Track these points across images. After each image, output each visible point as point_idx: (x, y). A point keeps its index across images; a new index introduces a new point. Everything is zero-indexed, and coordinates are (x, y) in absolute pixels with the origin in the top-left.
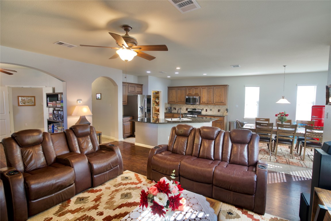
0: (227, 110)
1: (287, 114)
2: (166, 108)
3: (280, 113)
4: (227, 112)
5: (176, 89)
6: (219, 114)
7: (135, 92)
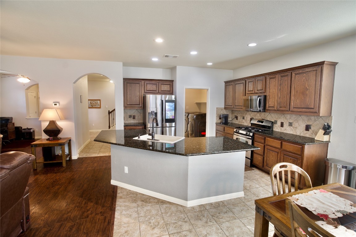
2: (220, 116)
4: (324, 134)
5: (233, 83)
6: (308, 136)
7: (157, 92)
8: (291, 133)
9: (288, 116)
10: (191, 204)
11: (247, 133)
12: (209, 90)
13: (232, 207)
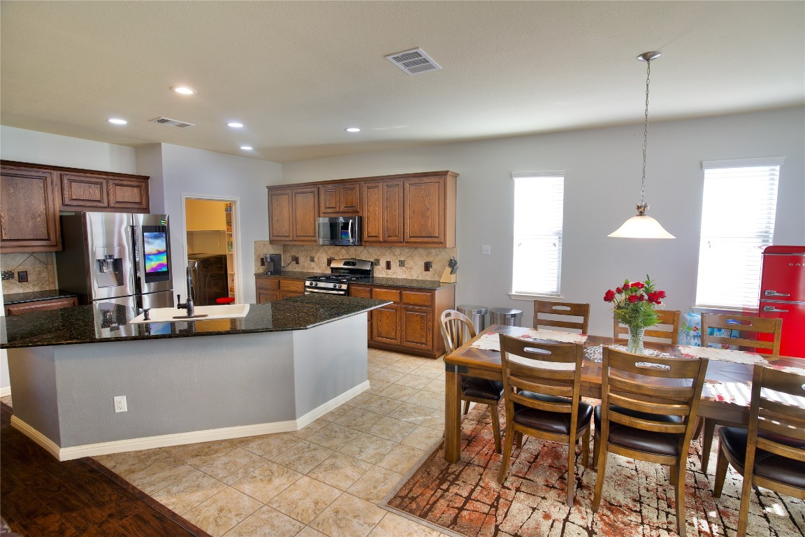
0: (452, 264)
1: (656, 288)
2: (262, 259)
3: (626, 286)
4: (451, 273)
5: (290, 191)
6: (428, 278)
7: (106, 205)
8: (404, 276)
9: (398, 251)
10: (302, 422)
11: (335, 286)
12: (238, 204)
13: (365, 406)
